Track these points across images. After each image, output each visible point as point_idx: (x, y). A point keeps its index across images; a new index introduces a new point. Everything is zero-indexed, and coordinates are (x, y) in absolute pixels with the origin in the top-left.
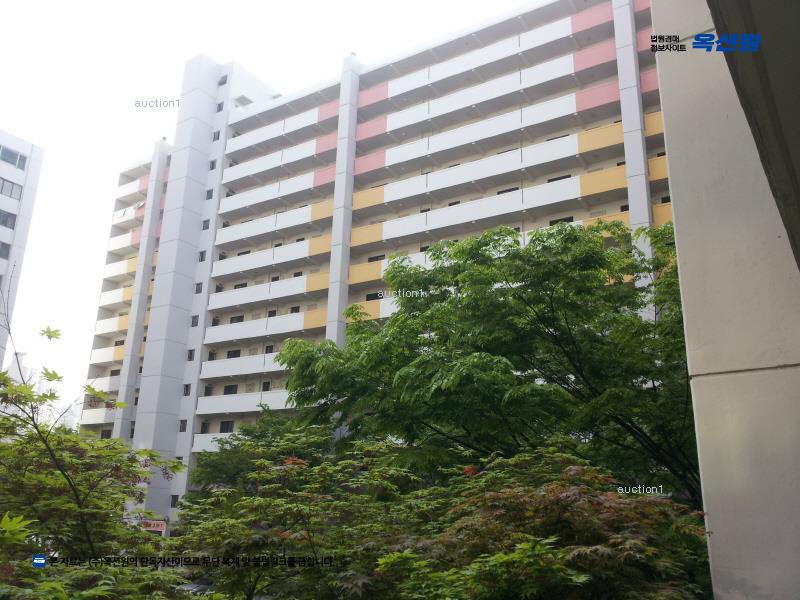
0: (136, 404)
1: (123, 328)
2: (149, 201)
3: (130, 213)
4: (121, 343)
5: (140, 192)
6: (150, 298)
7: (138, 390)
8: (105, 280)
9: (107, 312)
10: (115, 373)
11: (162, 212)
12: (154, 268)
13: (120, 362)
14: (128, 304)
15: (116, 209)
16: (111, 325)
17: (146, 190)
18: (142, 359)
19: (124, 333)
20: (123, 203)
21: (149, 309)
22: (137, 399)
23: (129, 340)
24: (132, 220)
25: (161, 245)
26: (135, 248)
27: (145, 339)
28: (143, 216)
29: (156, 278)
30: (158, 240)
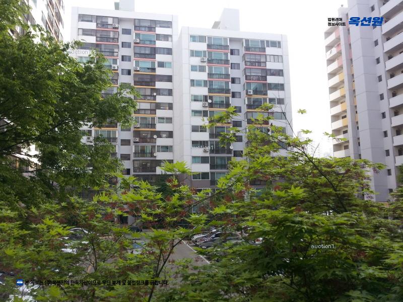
0: (359, 145)
1: (344, 109)
2: (342, 42)
3: (334, 51)
4: (345, 117)
5: (337, 38)
6: (354, 91)
7: (359, 139)
8: (330, 88)
9: (334, 103)
10: (345, 132)
11: (350, 45)
12: (353, 75)
13: (347, 126)
14: (344, 96)
15: (327, 51)
16: (338, 109)
17: (339, 36)
18: (357, 123)
19: (345, 111)
20: (329, 47)
21: (355, 97)
22: (359, 143)
23: (349, 114)
24: (336, 54)
25: (353, 63)
26: (341, 68)
27: (357, 112)
28: (341, 50)
29: (355, 80)
30: (351, 60)
